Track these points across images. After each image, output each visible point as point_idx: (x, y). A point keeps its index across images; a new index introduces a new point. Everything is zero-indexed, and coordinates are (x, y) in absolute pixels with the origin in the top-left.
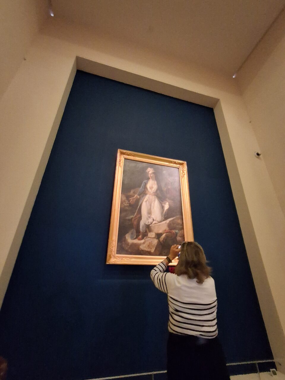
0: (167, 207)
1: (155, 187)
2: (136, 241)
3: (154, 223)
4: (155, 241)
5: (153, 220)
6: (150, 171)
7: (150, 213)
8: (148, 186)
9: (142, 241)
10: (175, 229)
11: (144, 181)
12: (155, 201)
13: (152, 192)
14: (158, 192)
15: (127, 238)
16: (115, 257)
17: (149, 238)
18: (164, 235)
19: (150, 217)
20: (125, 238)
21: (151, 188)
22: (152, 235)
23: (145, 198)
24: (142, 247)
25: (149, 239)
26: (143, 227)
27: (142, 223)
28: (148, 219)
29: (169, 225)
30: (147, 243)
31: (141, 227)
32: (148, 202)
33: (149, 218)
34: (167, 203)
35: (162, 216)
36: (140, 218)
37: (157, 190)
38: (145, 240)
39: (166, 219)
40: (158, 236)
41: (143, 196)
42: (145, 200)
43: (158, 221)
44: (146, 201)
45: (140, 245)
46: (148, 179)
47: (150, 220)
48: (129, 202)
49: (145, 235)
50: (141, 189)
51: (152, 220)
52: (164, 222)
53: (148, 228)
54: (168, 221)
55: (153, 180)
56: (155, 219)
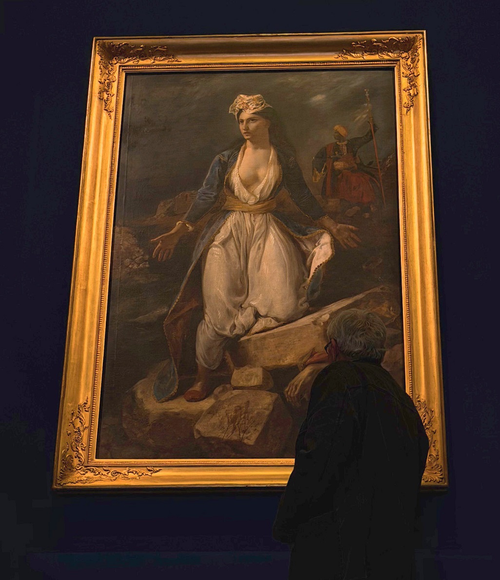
1: (269, 175)
3: (258, 327)
4: (266, 401)
5: (257, 316)
6: (247, 105)
7: (240, 287)
8: (236, 177)
9: (206, 404)
11: (217, 158)
13: (252, 201)
15: (139, 395)
16: (88, 468)
17: (235, 388)
18: (305, 373)
19: (240, 307)
20: (133, 395)
21: (249, 182)
22: (249, 376)
23: (222, 231)
24: (204, 428)
25: (236, 392)
26: (209, 350)
27: (204, 334)
30: (227, 410)
31: (200, 350)
32: (232, 245)
33: (235, 311)
34: (326, 239)
35: (298, 297)
36: (199, 313)
37: (276, 188)
38: (216, 397)
40: (279, 377)
41: (210, 223)
43: (277, 319)
44: (224, 243)
45: (197, 417)
46: (238, 144)
47: (243, 318)
48: (150, 253)
49: (218, 379)
50: (201, 193)
51: (252, 317)
52: (308, 320)
53: (233, 348)
55: (257, 145)
56: (262, 311)
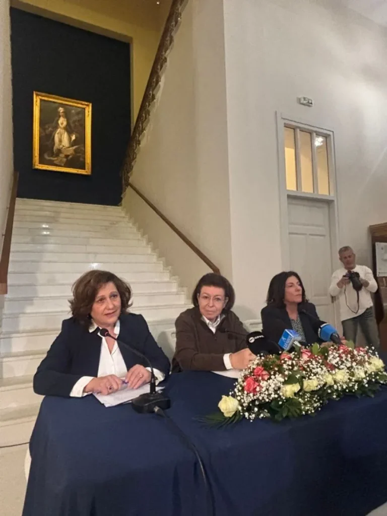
0: (73, 138)
1: (65, 123)
2: (52, 158)
3: (64, 148)
4: (65, 160)
6: (61, 110)
7: (60, 141)
8: (60, 122)
9: (56, 159)
10: (79, 153)
11: (56, 118)
12: (64, 134)
13: (62, 127)
14: (68, 127)
16: (37, 166)
18: (71, 157)
19: (61, 144)
20: (44, 155)
21: (62, 124)
22: (62, 155)
24: (55, 162)
25: (60, 157)
26: (56, 150)
27: (55, 148)
28: (59, 146)
29: (75, 150)
30: (59, 160)
31: (54, 150)
34: (74, 136)
36: (54, 144)
37: (66, 126)
39: (72, 146)
40: (67, 156)
41: (55, 130)
42: (58, 132)
43: (66, 147)
44: (58, 134)
45: (54, 161)
46: (60, 117)
47: (61, 146)
48: (46, 133)
49: (57, 155)
50: (54, 124)
52: (71, 148)
53: (59, 151)
54: (74, 148)
55: (63, 117)
